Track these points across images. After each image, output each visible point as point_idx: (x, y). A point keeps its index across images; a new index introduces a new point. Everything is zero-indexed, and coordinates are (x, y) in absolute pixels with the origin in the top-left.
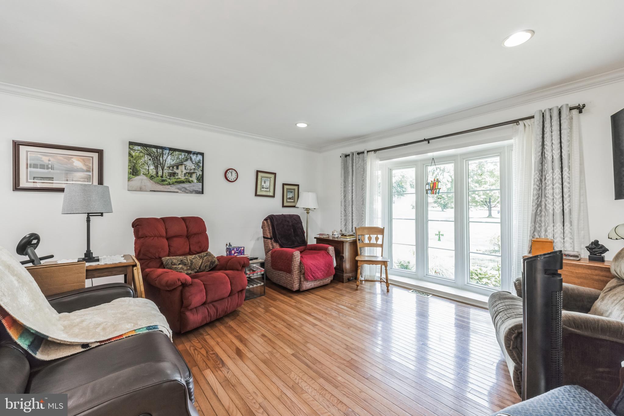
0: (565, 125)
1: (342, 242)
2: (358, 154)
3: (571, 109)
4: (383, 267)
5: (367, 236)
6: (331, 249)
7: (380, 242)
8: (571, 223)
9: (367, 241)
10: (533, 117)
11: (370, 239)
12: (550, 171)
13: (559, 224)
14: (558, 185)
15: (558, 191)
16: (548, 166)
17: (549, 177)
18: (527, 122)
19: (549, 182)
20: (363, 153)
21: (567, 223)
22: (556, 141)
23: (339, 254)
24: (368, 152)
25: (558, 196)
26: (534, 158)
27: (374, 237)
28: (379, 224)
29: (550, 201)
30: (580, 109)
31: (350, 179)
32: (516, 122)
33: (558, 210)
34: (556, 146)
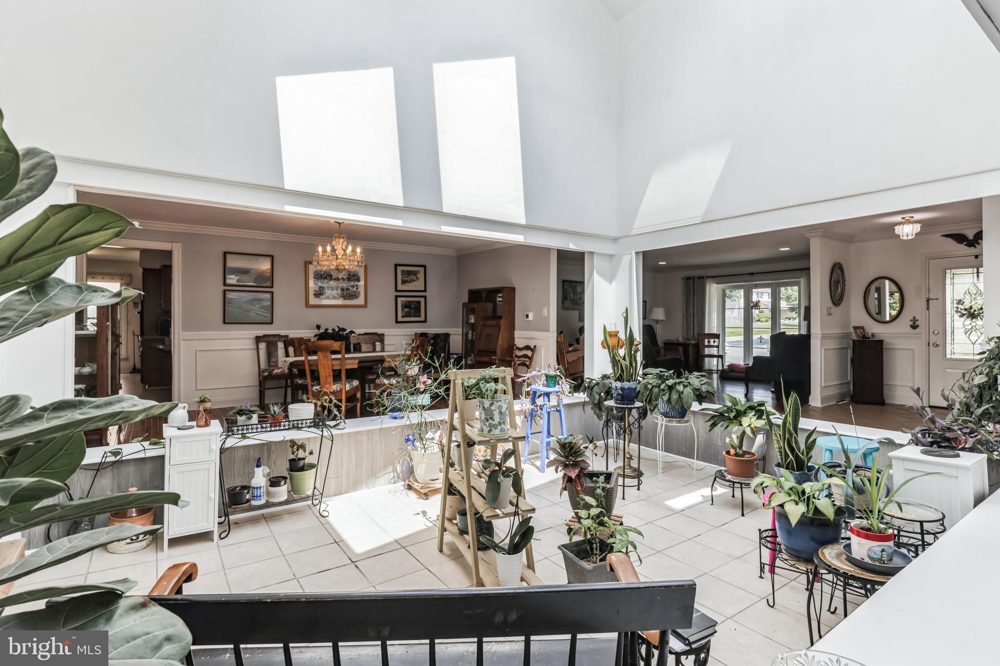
1: (689, 344)
2: (699, 278)
4: (720, 359)
5: (706, 340)
6: (681, 349)
7: (715, 344)
9: (706, 343)
11: (709, 342)
20: (703, 277)
23: (686, 354)
24: (707, 277)
27: (712, 340)
28: (715, 331)
31: (692, 297)
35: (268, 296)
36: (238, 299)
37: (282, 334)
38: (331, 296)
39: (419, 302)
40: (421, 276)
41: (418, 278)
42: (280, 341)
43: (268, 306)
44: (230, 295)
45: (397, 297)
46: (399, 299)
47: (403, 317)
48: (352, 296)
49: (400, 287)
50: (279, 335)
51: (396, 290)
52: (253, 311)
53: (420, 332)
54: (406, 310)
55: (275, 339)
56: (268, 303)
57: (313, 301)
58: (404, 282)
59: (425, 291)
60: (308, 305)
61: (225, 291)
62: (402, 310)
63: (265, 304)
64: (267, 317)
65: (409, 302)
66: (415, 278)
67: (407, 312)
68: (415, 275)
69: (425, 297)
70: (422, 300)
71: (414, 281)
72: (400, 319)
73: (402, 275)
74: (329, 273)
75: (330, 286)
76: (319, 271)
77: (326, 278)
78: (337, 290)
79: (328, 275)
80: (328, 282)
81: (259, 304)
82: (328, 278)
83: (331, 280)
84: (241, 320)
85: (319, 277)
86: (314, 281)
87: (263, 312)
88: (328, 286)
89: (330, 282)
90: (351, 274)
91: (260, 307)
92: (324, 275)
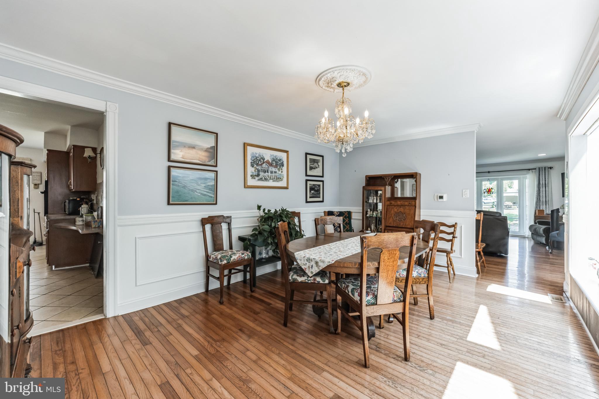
0: (547, 173)
3: (549, 168)
8: (548, 204)
10: (535, 169)
12: (542, 188)
13: (544, 205)
14: (544, 192)
15: (544, 194)
16: (541, 186)
17: (541, 189)
18: (533, 170)
19: (541, 191)
21: (547, 205)
22: (544, 178)
25: (544, 196)
26: (536, 183)
29: (541, 197)
30: (551, 168)
32: (529, 170)
33: (544, 201)
34: (544, 180)
35: (212, 175)
36: (183, 177)
37: (225, 215)
38: (263, 178)
39: (319, 186)
40: (320, 164)
41: (319, 166)
42: (223, 222)
43: (212, 186)
44: (175, 172)
45: (306, 180)
46: (309, 183)
47: (310, 197)
48: (278, 178)
49: (309, 173)
50: (223, 216)
51: (307, 175)
52: (197, 191)
54: (312, 192)
55: (220, 220)
56: (213, 183)
57: (251, 182)
58: (311, 168)
59: (323, 177)
60: (246, 186)
61: (169, 167)
62: (310, 192)
63: (209, 184)
64: (211, 197)
65: (314, 185)
66: (317, 166)
67: (313, 193)
68: (317, 163)
69: (323, 181)
70: (321, 183)
71: (317, 168)
72: (309, 200)
73: (310, 162)
74: (262, 156)
75: (263, 168)
76: (255, 154)
77: (260, 160)
78: (268, 172)
79: (262, 158)
80: (262, 164)
81: (204, 183)
82: (261, 160)
83: (264, 163)
84: (186, 201)
85: (255, 159)
86: (251, 163)
87: (208, 192)
88: (262, 168)
89: (263, 165)
90: (278, 158)
91: (205, 187)
92: (259, 158)
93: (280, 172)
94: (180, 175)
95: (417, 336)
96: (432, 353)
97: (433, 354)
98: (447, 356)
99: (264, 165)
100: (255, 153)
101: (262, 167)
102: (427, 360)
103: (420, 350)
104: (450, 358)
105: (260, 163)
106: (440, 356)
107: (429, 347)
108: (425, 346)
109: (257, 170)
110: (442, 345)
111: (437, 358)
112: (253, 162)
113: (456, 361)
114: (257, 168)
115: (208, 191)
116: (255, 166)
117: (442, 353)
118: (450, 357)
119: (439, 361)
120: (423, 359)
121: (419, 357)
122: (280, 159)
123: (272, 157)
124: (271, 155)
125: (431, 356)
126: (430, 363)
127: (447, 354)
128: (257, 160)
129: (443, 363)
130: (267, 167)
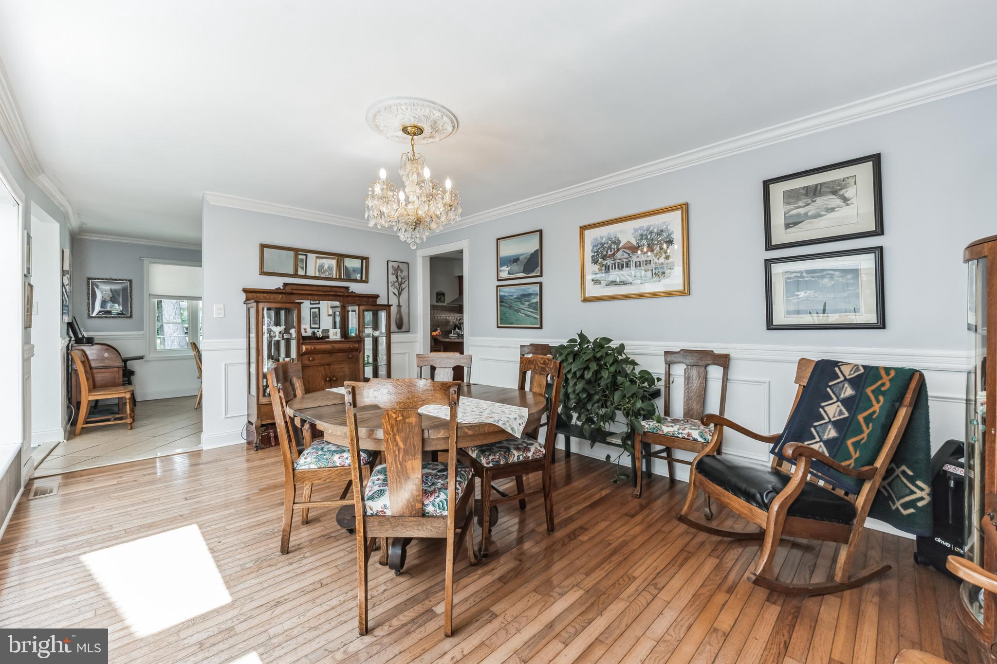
35: (538, 288)
36: (509, 296)
37: (551, 345)
38: (618, 280)
40: (861, 192)
41: (845, 200)
43: (537, 303)
45: (768, 263)
46: (780, 268)
48: (656, 273)
50: (548, 345)
51: (769, 247)
52: (522, 311)
53: (816, 358)
56: (537, 299)
57: (591, 292)
61: (498, 288)
63: (534, 301)
64: (536, 318)
66: (836, 203)
68: (834, 193)
71: (833, 210)
72: (781, 320)
73: (787, 203)
74: (615, 238)
75: (616, 262)
76: (599, 239)
77: (610, 248)
78: (627, 266)
79: (614, 243)
80: (614, 254)
81: (528, 301)
82: (613, 246)
83: (618, 250)
84: (512, 324)
85: (599, 249)
86: (593, 257)
87: (531, 312)
88: (614, 262)
89: (617, 255)
90: (655, 230)
91: (528, 305)
92: (607, 243)
93: (662, 260)
94: (506, 294)
95: (324, 582)
96: (275, 582)
97: (270, 582)
98: (252, 595)
99: (619, 255)
100: (600, 237)
101: (615, 260)
102: (267, 571)
103: (291, 573)
104: (246, 596)
105: (609, 253)
106: (259, 587)
107: (289, 584)
108: (294, 582)
109: (604, 268)
110: (278, 604)
111: (260, 583)
112: (596, 254)
113: (234, 601)
114: (605, 263)
115: (531, 310)
116: (600, 260)
117: (263, 593)
118: (246, 598)
119: (254, 582)
120: (273, 568)
121: (279, 565)
122: (662, 231)
123: (640, 232)
124: (636, 230)
125: (268, 578)
126: (260, 571)
127: (256, 597)
128: (604, 249)
129: (247, 584)
130: (626, 255)
